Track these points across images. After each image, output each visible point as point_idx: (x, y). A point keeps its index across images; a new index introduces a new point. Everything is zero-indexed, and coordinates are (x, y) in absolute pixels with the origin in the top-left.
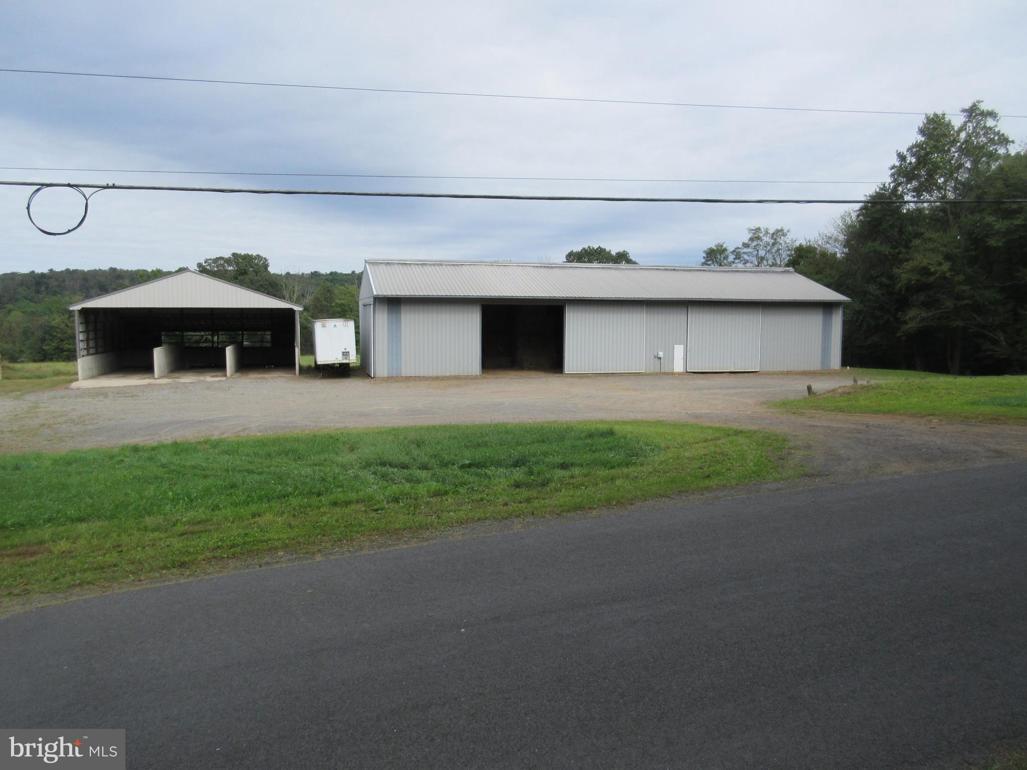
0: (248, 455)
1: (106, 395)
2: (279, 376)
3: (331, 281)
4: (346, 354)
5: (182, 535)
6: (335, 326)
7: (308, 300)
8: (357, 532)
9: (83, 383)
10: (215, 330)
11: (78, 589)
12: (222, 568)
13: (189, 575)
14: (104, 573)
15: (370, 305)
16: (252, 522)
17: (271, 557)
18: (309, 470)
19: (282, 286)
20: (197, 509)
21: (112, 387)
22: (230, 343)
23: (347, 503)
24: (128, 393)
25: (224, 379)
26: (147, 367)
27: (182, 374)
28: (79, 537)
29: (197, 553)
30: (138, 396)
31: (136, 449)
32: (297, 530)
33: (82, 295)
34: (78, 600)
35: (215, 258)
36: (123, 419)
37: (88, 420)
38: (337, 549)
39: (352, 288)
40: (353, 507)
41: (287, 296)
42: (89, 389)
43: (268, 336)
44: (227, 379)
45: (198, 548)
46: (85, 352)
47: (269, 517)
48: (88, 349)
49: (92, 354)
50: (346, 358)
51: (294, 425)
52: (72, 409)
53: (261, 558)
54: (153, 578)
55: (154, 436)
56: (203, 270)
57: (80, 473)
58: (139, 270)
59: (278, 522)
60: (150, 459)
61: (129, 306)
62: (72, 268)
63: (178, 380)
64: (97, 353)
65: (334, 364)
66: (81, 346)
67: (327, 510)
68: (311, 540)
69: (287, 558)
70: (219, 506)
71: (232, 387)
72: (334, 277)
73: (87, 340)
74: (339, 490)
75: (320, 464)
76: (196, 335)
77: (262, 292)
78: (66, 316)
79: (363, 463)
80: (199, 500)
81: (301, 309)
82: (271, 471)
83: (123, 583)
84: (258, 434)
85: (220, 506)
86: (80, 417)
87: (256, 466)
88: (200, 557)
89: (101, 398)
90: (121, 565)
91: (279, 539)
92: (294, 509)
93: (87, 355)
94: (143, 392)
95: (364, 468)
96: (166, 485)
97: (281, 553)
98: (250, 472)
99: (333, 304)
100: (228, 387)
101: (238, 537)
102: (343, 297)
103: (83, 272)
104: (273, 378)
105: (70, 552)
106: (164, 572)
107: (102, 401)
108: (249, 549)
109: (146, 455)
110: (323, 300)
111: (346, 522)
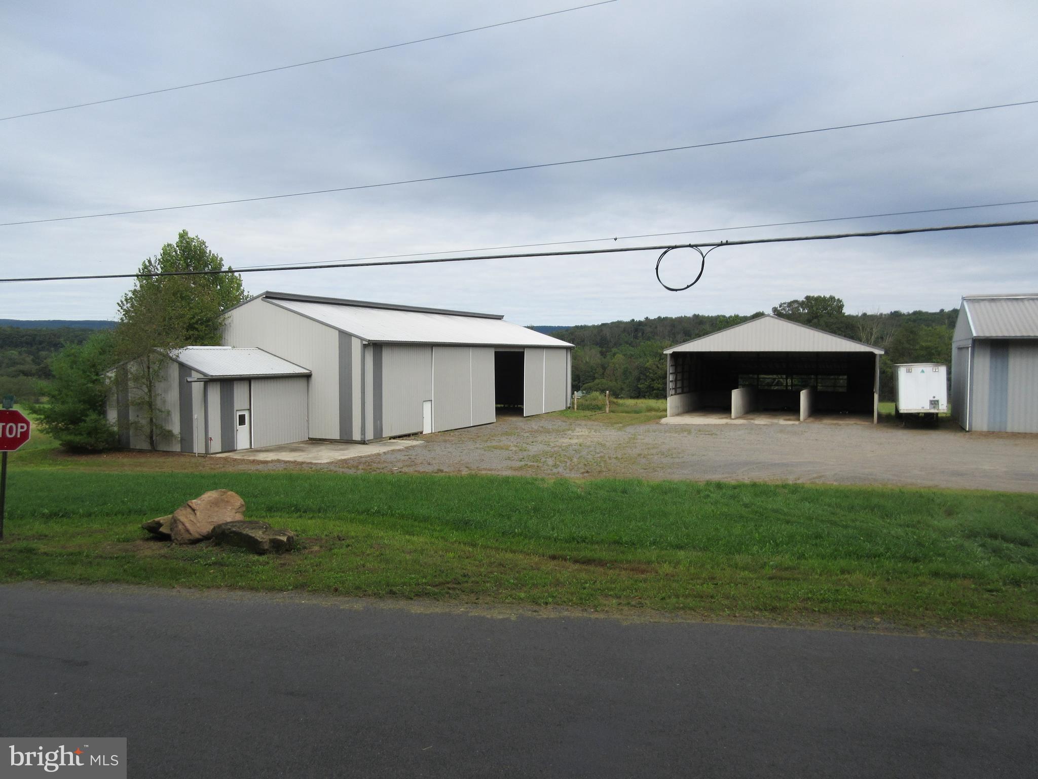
0: (829, 505)
1: (689, 432)
2: (855, 423)
3: (914, 321)
4: (934, 403)
5: (771, 578)
6: (923, 371)
7: (889, 341)
8: (970, 613)
9: (671, 420)
10: (789, 373)
11: (682, 612)
12: (814, 621)
13: (781, 622)
14: (703, 602)
15: (968, 348)
16: (841, 578)
17: (866, 621)
18: (900, 531)
19: (859, 328)
20: (783, 554)
21: (694, 425)
22: (804, 387)
23: (953, 576)
24: (707, 431)
25: (797, 423)
26: (724, 408)
27: (756, 416)
28: (678, 563)
29: (788, 601)
30: (716, 435)
31: (719, 486)
32: (894, 597)
33: (670, 340)
34: (683, 622)
35: (789, 301)
36: (704, 455)
37: (675, 453)
38: (944, 628)
39: (942, 329)
40: (959, 581)
41: (864, 337)
42: (676, 425)
43: (843, 380)
44: (800, 424)
45: (789, 596)
46: (673, 392)
47: (857, 577)
48: (675, 389)
49: (679, 394)
50: (934, 407)
51: (874, 477)
52: (662, 443)
53: (855, 619)
54: (747, 617)
55: (732, 474)
56: (778, 314)
57: (675, 503)
58: (718, 316)
59: (870, 584)
60: (733, 497)
61: (712, 350)
62: (663, 316)
63: (752, 421)
64: (682, 393)
65: (919, 413)
66: (671, 385)
67: (927, 581)
68: (912, 611)
69: (884, 626)
70: (804, 555)
71: (805, 432)
72: (919, 317)
73: (676, 380)
74: (940, 559)
75: (913, 526)
76: (769, 378)
77: (839, 335)
78: (657, 359)
79: (966, 532)
80: (785, 546)
81: (883, 353)
82: (856, 525)
83: (720, 615)
84: (835, 483)
85: (806, 555)
86: (669, 450)
87: (839, 518)
88: (791, 606)
89: (685, 434)
90: (717, 598)
91: (874, 603)
92: (888, 573)
93: (675, 394)
94: (721, 431)
95: (968, 537)
96: (751, 525)
97: (877, 619)
98: (834, 523)
99: (917, 347)
100: (802, 431)
101: (829, 592)
102: (929, 339)
103: (671, 319)
104: (848, 425)
105: (673, 576)
106: (757, 613)
107: (686, 437)
108: (841, 607)
109: (730, 493)
110: (905, 342)
111: (954, 598)
